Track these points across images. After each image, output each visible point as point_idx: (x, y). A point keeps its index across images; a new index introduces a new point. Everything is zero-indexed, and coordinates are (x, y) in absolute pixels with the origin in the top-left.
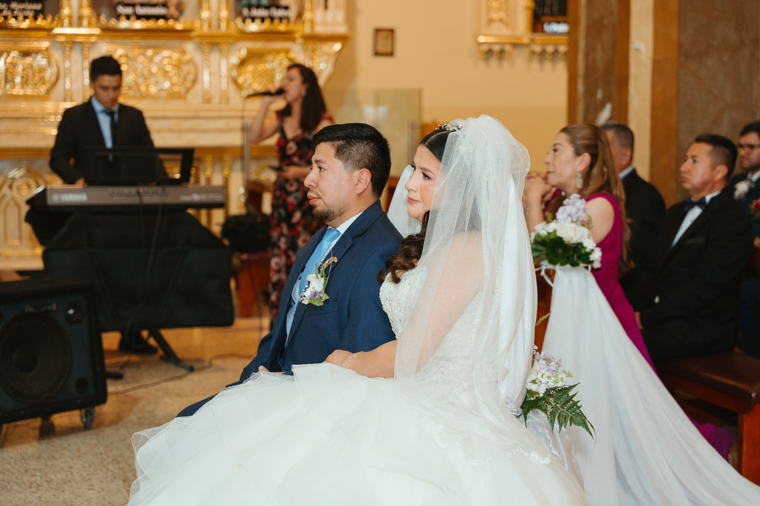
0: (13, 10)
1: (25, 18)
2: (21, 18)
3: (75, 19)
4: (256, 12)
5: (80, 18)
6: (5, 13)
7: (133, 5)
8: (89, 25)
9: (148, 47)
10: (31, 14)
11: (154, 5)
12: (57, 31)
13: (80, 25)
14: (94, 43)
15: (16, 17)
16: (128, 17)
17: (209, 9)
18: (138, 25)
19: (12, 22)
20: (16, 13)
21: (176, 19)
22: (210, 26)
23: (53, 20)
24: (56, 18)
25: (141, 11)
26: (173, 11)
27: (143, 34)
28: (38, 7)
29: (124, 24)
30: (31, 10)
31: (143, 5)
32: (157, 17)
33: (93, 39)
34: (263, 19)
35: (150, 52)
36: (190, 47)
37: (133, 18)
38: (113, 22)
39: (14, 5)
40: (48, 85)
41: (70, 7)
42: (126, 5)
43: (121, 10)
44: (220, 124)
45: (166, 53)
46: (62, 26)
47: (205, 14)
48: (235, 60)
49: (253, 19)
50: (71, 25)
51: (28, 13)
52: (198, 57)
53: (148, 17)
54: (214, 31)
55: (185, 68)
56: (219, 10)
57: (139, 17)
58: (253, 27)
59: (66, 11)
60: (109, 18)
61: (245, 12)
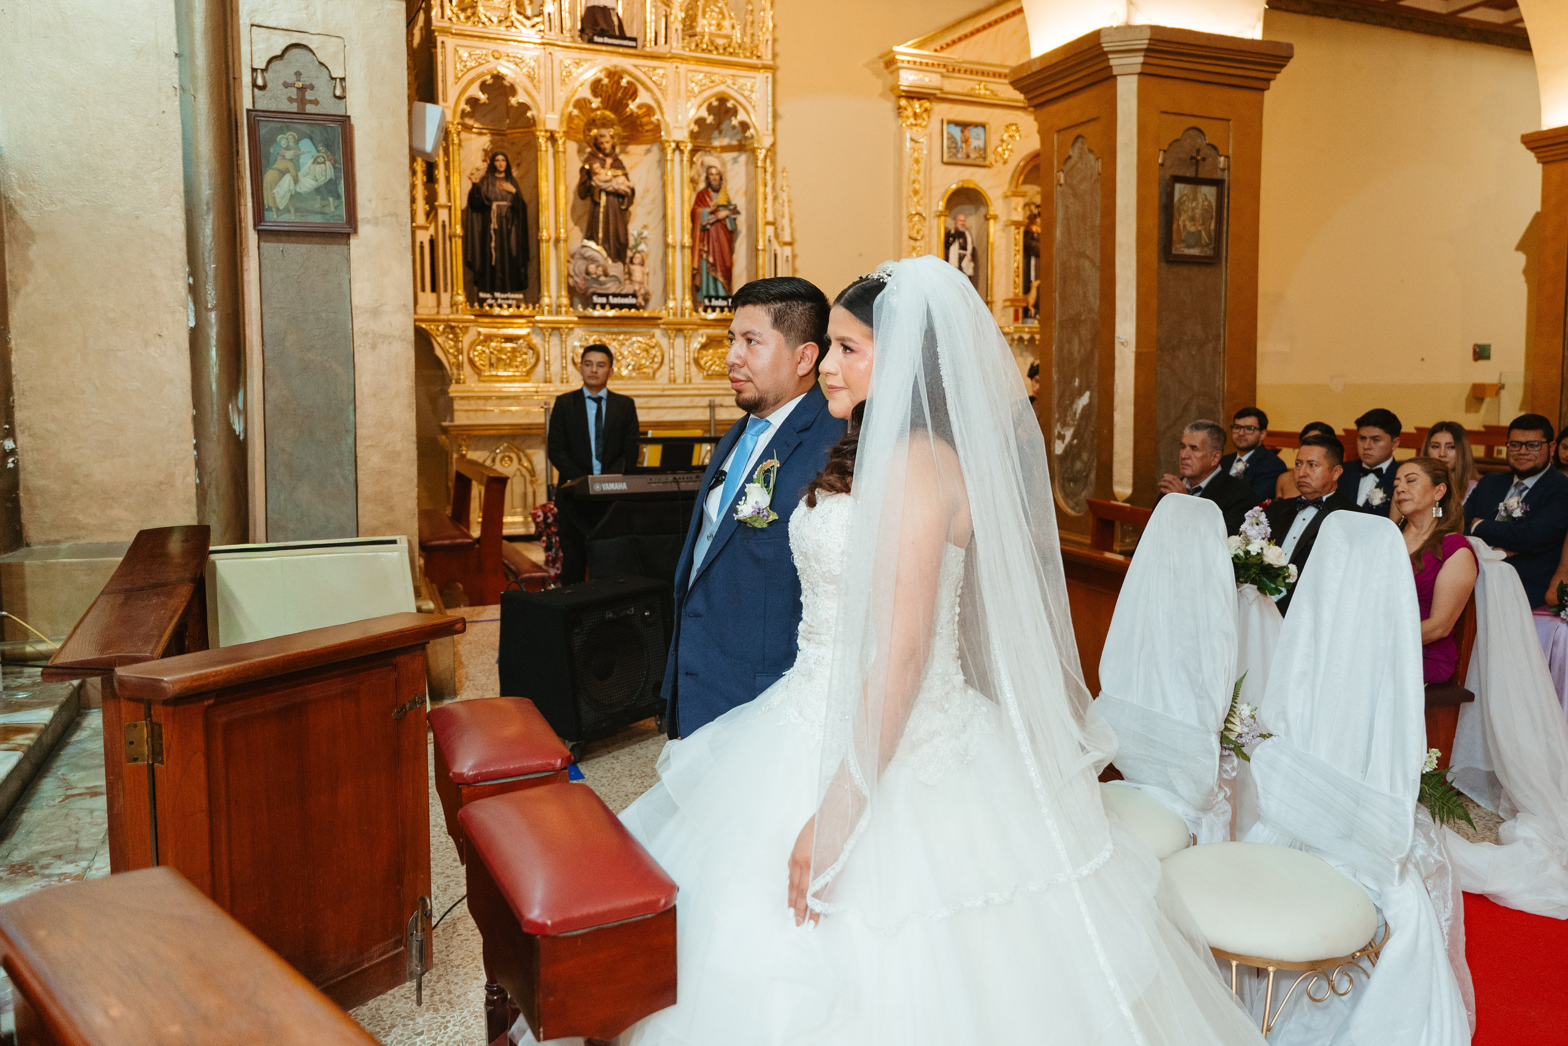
0: (496, 299)
1: (510, 306)
2: (505, 306)
3: (554, 307)
4: (714, 302)
5: (559, 306)
6: (490, 301)
7: (607, 296)
8: (567, 313)
9: (619, 334)
10: (514, 303)
11: (626, 296)
12: (538, 318)
13: (558, 313)
14: (572, 329)
15: (500, 306)
16: (603, 306)
17: (675, 299)
18: (611, 313)
19: (497, 310)
20: (499, 301)
21: (644, 308)
22: (675, 314)
23: (534, 308)
24: (537, 305)
25: (613, 300)
26: (641, 300)
27: (616, 321)
28: (521, 296)
29: (598, 312)
30: (513, 299)
31: (615, 295)
32: (630, 306)
33: (570, 326)
34: (722, 309)
35: (621, 337)
36: (658, 332)
37: (608, 307)
38: (590, 312)
39: (497, 295)
40: (528, 367)
41: (550, 297)
42: (600, 295)
43: (596, 299)
44: (685, 401)
45: (634, 339)
46: (543, 314)
47: (671, 304)
48: (696, 345)
49: (714, 309)
50: (550, 313)
51: (510, 302)
52: (664, 342)
53: (621, 306)
54: (679, 319)
55: (653, 352)
56: (683, 299)
57: (613, 306)
58: (711, 316)
59: (546, 300)
60: (585, 308)
61: (707, 302)
